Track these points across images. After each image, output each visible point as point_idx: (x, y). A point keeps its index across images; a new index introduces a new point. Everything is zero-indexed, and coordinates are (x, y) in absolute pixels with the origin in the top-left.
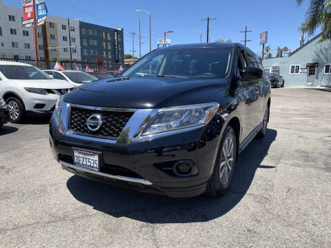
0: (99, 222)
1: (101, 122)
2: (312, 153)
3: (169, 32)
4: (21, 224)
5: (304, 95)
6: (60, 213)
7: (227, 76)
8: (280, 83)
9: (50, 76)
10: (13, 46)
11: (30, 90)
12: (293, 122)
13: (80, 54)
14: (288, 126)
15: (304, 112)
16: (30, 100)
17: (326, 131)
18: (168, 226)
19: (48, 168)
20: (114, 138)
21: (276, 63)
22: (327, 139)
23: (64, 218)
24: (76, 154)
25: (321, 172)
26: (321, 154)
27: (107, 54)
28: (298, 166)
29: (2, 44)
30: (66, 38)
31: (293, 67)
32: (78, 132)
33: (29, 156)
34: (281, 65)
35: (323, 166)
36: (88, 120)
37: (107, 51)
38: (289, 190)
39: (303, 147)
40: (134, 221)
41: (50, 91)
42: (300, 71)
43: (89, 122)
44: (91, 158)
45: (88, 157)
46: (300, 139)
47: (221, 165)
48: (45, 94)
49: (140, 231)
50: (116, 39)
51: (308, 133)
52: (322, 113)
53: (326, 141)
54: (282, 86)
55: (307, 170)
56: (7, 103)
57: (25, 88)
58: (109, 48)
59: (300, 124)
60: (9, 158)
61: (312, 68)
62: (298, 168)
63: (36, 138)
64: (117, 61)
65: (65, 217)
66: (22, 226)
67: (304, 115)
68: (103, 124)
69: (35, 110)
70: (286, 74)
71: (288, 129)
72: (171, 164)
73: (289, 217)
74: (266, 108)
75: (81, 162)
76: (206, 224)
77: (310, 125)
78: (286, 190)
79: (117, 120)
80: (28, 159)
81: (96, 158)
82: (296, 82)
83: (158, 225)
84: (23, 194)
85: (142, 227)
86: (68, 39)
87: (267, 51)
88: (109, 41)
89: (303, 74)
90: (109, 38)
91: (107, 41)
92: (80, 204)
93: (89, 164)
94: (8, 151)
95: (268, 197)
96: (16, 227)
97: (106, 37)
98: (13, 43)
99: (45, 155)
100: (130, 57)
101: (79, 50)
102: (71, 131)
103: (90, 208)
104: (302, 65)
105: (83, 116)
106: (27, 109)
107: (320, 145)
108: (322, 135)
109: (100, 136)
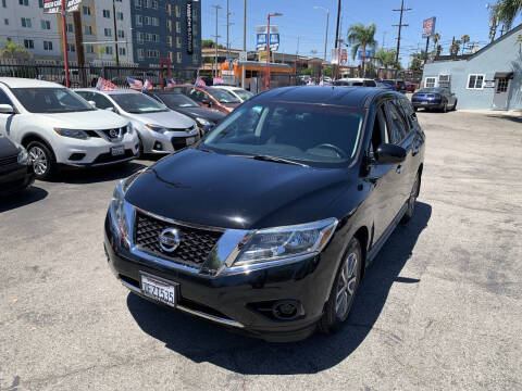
0: (173, 369)
1: (178, 240)
2: (475, 253)
3: (276, 14)
4: (74, 368)
5: (486, 129)
6: (123, 352)
7: (354, 163)
8: (450, 105)
9: (91, 102)
10: (24, 25)
11: (63, 132)
12: (458, 188)
13: (130, 40)
14: (448, 197)
15: (478, 167)
16: (63, 147)
17: (505, 208)
18: (263, 378)
19: (99, 272)
20: (195, 265)
21: (445, 69)
22: (503, 226)
23: (128, 361)
24: (144, 280)
25: (480, 291)
26: (488, 256)
27: (174, 40)
28: (451, 280)
29: (6, 22)
30: (108, 12)
31: (472, 78)
32: (146, 249)
33: (69, 247)
34: (454, 74)
35: (486, 280)
36: (162, 235)
37: (175, 35)
38: (431, 322)
39: (464, 241)
40: (219, 369)
41: (92, 133)
42: (484, 84)
43: (163, 238)
44: (165, 288)
45: (161, 287)
46: (463, 226)
47: (338, 294)
48: (84, 138)
49: (227, 385)
50: (189, 15)
51: (475, 213)
52: (505, 169)
53: (500, 231)
54: (453, 109)
55: (462, 286)
56: (28, 151)
57: (55, 129)
58: (178, 30)
59: (469, 194)
60: (42, 252)
61: (503, 82)
62: (450, 283)
63: (75, 213)
64: (190, 53)
65: (130, 358)
66: (76, 372)
67: (477, 173)
68: (181, 243)
69: (70, 162)
70: (460, 89)
71: (449, 203)
72: (270, 304)
73: (423, 370)
74: (415, 179)
75: (151, 292)
76: (312, 376)
77: (483, 195)
78: (426, 323)
79: (200, 240)
80: (69, 254)
81: (172, 290)
82: (475, 104)
83: (250, 376)
84: (71, 318)
85: (230, 378)
86: (112, 14)
87: (436, 41)
88: (178, 20)
89: (487, 91)
90: (178, 15)
91: (174, 19)
92: (147, 338)
93: (161, 295)
94: (38, 236)
95: (400, 335)
96: (68, 373)
97: (173, 12)
98: (23, 20)
99: (92, 247)
100: (210, 45)
101: (129, 34)
102: (137, 246)
103: (161, 345)
104: (488, 75)
105: (155, 228)
106: (59, 160)
107: (490, 239)
108: (496, 217)
109: (178, 259)
